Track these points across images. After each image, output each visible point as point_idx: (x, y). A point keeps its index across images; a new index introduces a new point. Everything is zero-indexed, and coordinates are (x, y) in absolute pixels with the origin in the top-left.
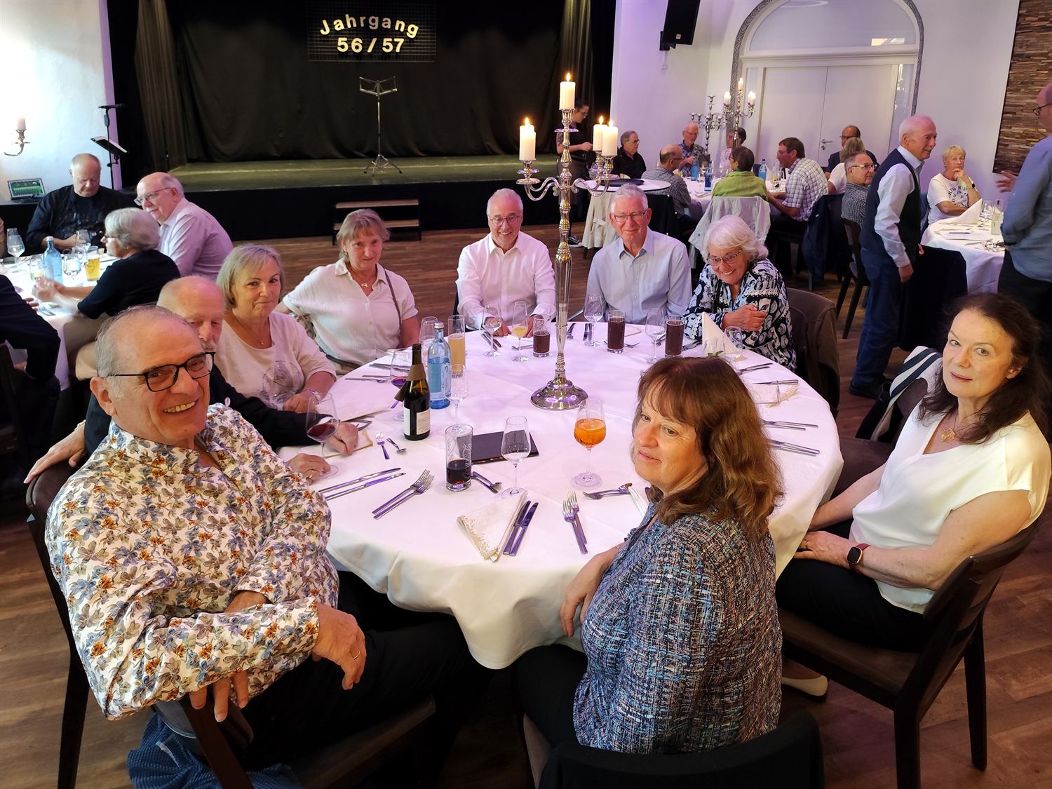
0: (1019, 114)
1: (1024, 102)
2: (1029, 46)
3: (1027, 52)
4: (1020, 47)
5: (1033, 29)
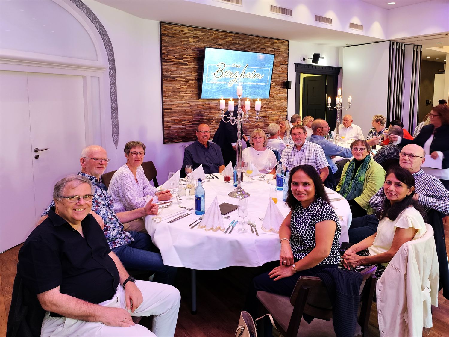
0: (174, 109)
1: (176, 103)
2: (172, 72)
3: (171, 75)
4: (166, 72)
5: (173, 63)
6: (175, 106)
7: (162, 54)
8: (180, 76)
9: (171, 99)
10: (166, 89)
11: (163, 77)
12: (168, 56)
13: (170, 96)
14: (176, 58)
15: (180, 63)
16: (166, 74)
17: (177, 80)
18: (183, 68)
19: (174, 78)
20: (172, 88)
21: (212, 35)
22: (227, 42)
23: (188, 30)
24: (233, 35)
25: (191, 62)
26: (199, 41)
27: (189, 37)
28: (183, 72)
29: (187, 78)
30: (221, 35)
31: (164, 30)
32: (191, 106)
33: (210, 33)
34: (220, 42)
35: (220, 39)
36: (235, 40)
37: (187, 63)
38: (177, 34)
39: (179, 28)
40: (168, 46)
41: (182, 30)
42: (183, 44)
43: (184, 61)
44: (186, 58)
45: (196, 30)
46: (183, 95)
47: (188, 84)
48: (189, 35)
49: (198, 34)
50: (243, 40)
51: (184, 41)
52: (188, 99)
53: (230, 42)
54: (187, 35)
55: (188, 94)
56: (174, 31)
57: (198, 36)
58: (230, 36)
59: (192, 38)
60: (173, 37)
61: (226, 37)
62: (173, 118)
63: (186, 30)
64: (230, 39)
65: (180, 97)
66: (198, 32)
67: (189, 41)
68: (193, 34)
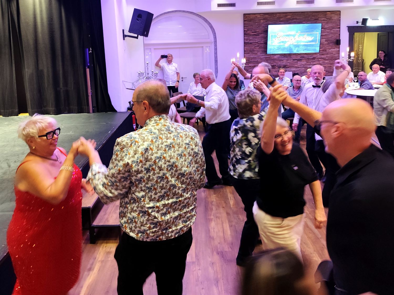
1: (252, 57)
2: (250, 40)
3: (250, 42)
4: (247, 40)
5: (251, 35)
6: (251, 58)
7: (244, 31)
8: (255, 42)
9: (249, 55)
10: (246, 49)
11: (245, 43)
12: (248, 32)
13: (249, 53)
14: (252, 32)
15: (255, 34)
16: (247, 41)
17: (252, 44)
18: (256, 37)
19: (251, 43)
20: (249, 49)
21: (276, 16)
22: (287, 19)
23: (260, 16)
24: (292, 14)
25: (262, 34)
26: (267, 21)
27: (260, 20)
28: (256, 40)
29: (259, 42)
30: (282, 15)
31: (246, 18)
32: (261, 58)
33: (274, 15)
34: (281, 19)
35: (282, 18)
36: (293, 17)
37: (259, 34)
38: (253, 19)
39: (254, 16)
40: (247, 26)
41: (256, 16)
42: (256, 24)
43: (257, 33)
44: (258, 31)
45: (265, 15)
46: (256, 52)
47: (259, 46)
48: (260, 18)
49: (266, 17)
50: (300, 16)
51: (257, 22)
52: (259, 54)
53: (289, 19)
54: (259, 19)
55: (259, 51)
56: (252, 18)
57: (266, 18)
58: (289, 15)
59: (262, 20)
60: (251, 21)
61: (286, 16)
62: (250, 65)
63: (259, 16)
64: (289, 17)
65: (254, 53)
66: (267, 16)
67: (260, 22)
68: (263, 17)
